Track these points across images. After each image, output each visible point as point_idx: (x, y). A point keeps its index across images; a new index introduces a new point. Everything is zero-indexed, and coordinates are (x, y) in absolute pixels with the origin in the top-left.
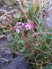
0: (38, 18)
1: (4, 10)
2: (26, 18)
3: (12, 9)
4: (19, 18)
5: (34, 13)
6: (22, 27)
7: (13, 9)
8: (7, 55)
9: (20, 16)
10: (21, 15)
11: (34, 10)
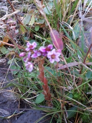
0: (71, 26)
1: (3, 7)
2: (47, 25)
3: (19, 4)
4: (34, 25)
5: (64, 15)
6: (39, 55)
7: (21, 4)
8: (8, 102)
9: (35, 21)
10: (37, 20)
11: (64, 10)
